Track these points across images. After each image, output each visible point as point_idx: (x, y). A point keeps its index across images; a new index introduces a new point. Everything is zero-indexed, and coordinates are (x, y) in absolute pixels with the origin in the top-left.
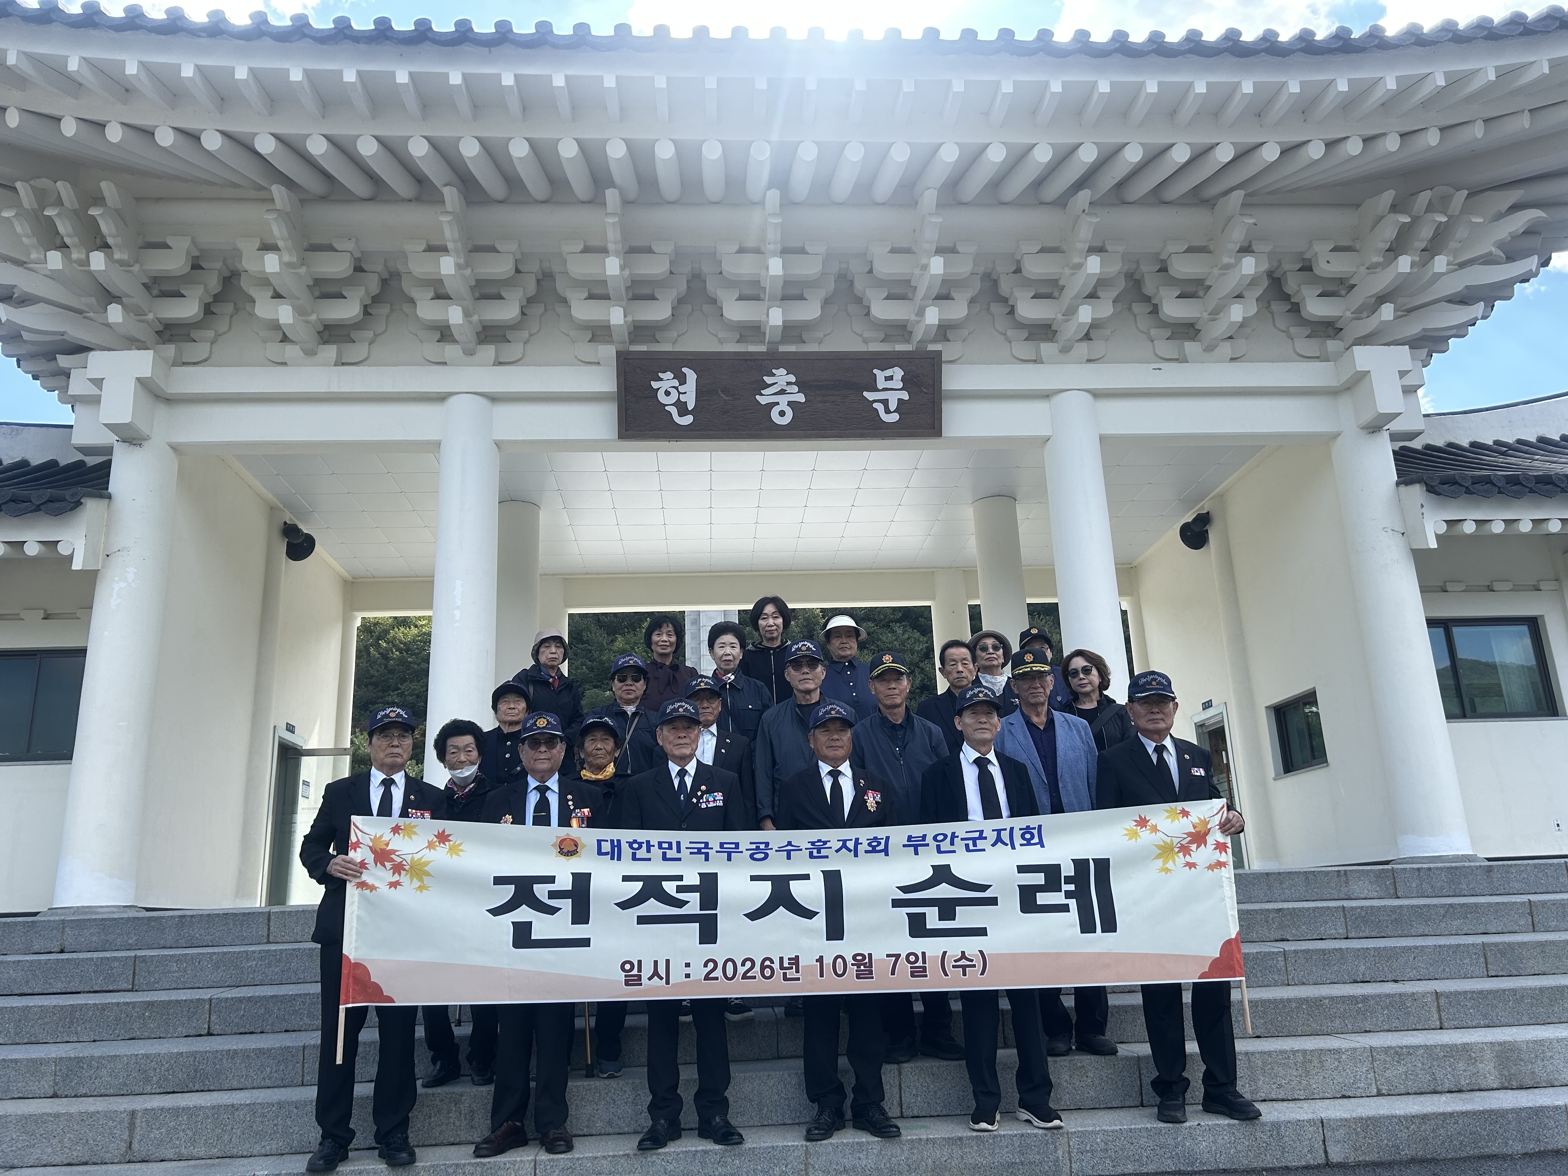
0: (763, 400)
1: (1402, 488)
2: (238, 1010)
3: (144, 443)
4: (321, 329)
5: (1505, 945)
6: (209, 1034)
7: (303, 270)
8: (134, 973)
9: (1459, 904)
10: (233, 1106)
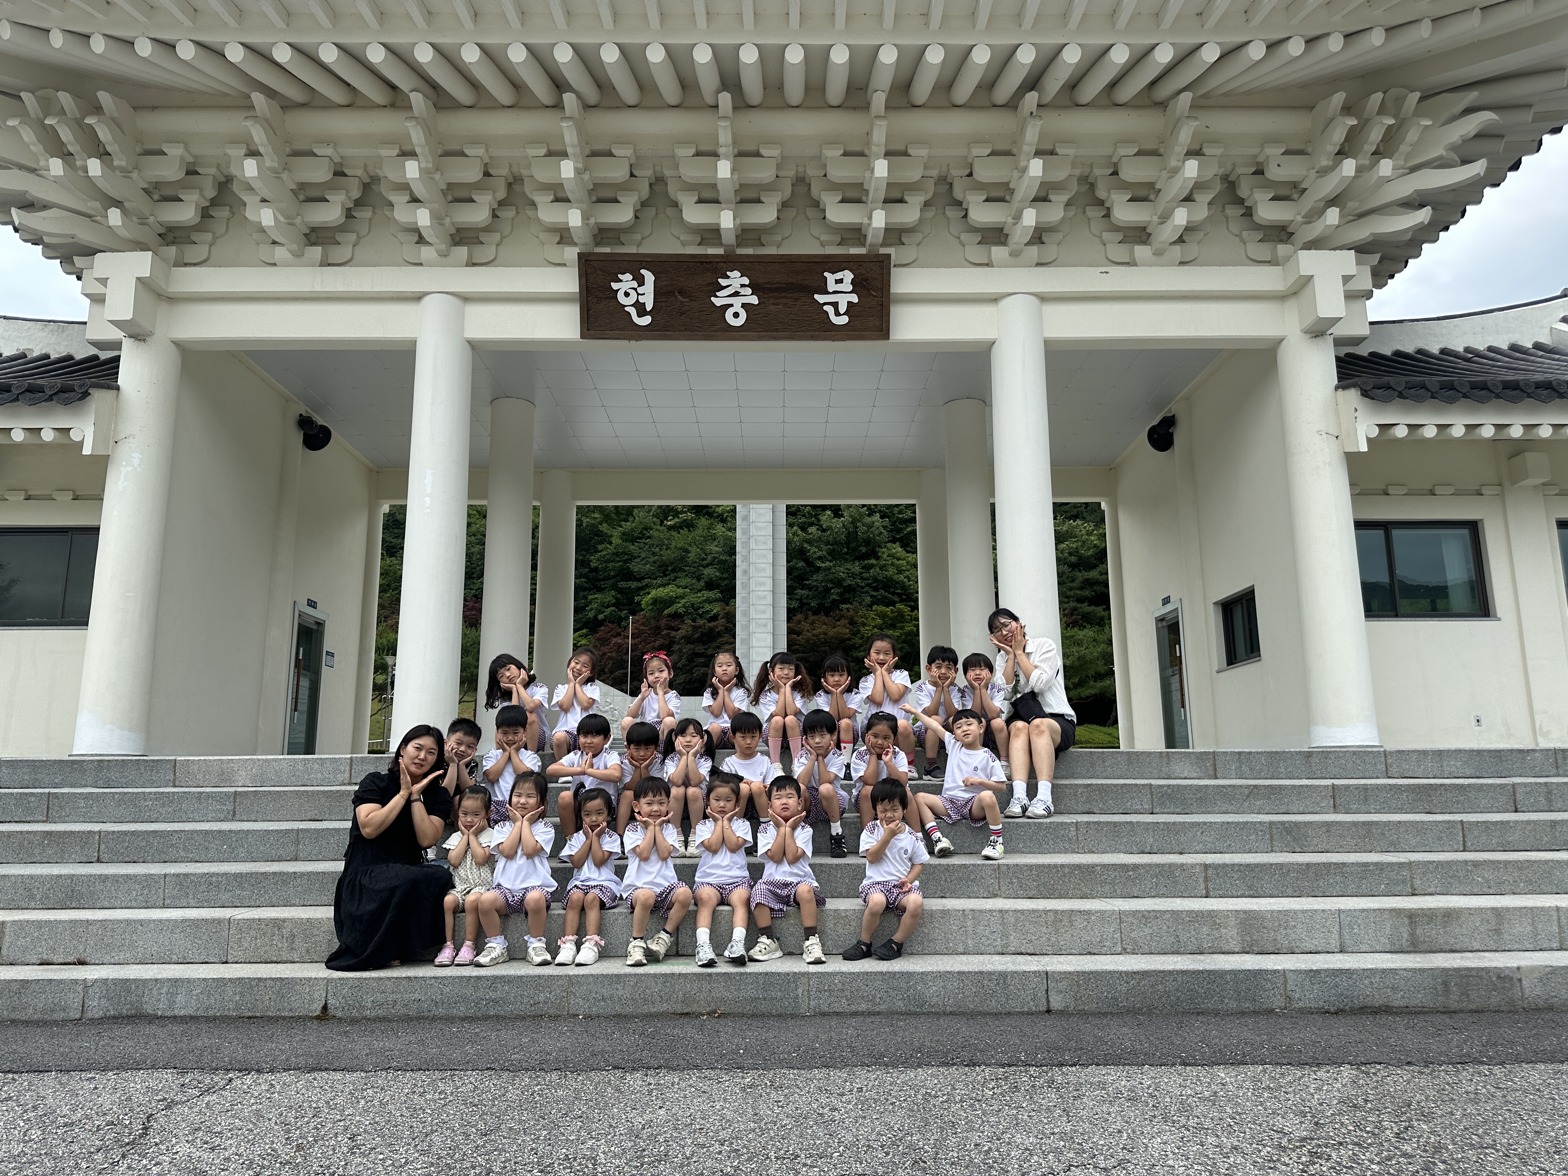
0: (718, 302)
1: (1340, 392)
2: (124, 841)
3: (149, 339)
4: (308, 232)
5: (1292, 825)
6: (99, 861)
7: (285, 176)
8: (48, 807)
9: (1264, 786)
10: (87, 921)
